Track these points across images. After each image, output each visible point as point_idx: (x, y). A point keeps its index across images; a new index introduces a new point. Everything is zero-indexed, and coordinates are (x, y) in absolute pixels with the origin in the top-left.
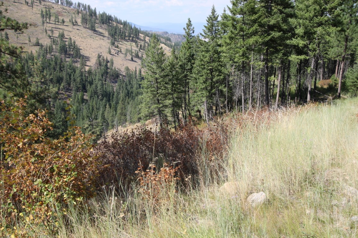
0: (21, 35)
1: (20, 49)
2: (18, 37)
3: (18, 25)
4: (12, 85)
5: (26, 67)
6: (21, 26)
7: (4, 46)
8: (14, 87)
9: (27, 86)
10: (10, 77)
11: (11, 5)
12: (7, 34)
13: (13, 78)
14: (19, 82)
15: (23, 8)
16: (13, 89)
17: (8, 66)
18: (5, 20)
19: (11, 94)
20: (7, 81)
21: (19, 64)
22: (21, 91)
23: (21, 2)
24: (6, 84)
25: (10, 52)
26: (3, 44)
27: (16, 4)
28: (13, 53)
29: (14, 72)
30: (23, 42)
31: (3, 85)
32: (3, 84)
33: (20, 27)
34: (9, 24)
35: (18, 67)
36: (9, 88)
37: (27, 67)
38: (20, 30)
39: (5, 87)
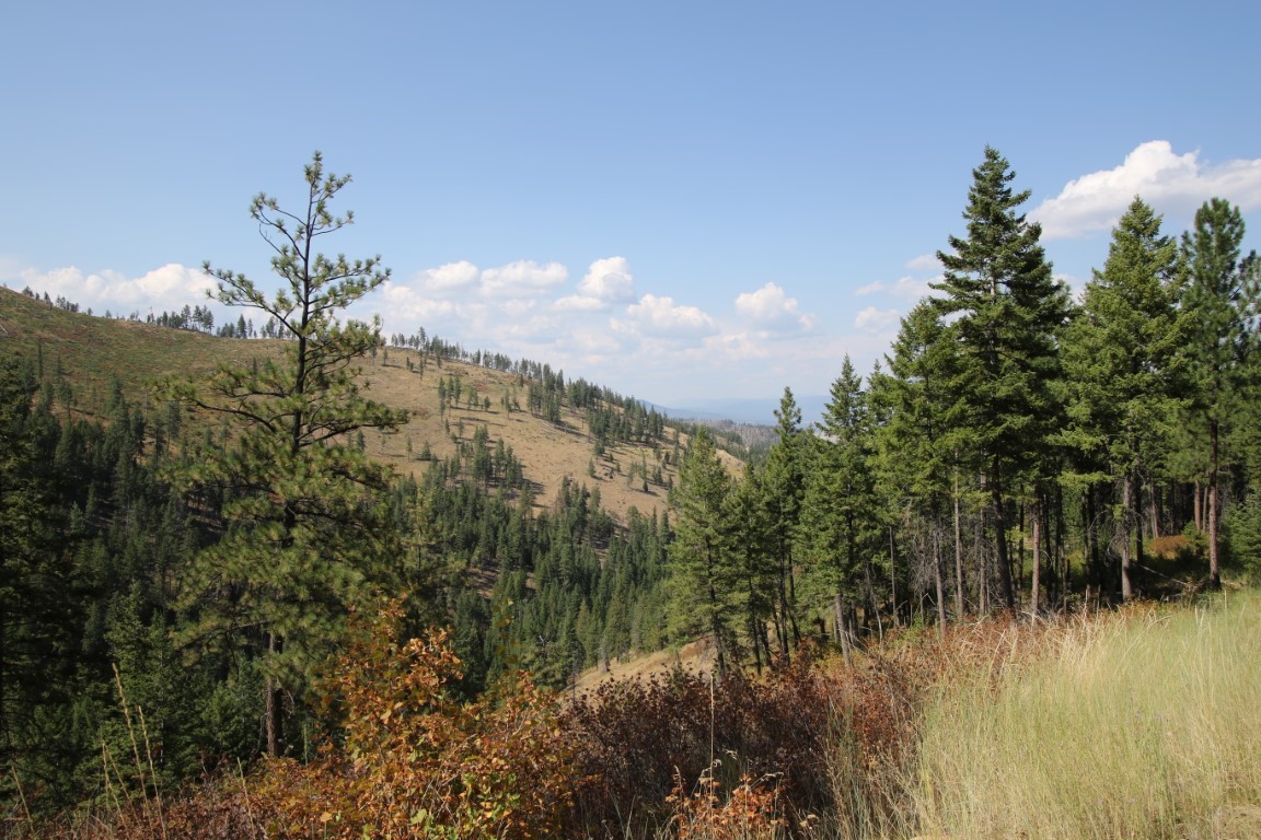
0: (392, 436)
1: (389, 469)
2: (384, 442)
3: (389, 416)
4: (364, 555)
5: (396, 511)
6: (395, 417)
7: (354, 463)
8: (368, 558)
9: (398, 555)
10: (360, 535)
11: (376, 371)
12: (361, 436)
13: (367, 538)
14: (379, 547)
15: (402, 378)
16: (366, 564)
17: (358, 510)
18: (362, 407)
19: (357, 576)
20: (353, 547)
21: (383, 504)
22: (383, 567)
23: (399, 364)
24: (352, 553)
25: (367, 477)
26: (355, 460)
27: (386, 369)
28: (372, 479)
29: (371, 523)
30: (395, 453)
31: (344, 556)
32: (344, 552)
33: (392, 419)
34: (369, 414)
35: (379, 511)
36: (356, 564)
37: (400, 509)
38: (392, 426)
39: (348, 559)
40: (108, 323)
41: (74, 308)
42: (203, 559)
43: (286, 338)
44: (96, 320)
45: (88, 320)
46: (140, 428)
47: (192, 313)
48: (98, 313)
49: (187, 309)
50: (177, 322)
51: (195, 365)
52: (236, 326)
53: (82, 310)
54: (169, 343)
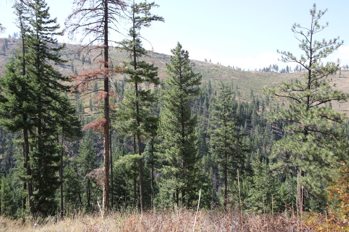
0: (343, 103)
1: (344, 115)
2: (340, 106)
3: (343, 95)
5: (345, 131)
6: (346, 96)
7: (330, 113)
8: (335, 147)
9: (347, 147)
10: (332, 139)
11: (336, 80)
12: (331, 104)
13: (335, 140)
14: (339, 143)
15: (347, 81)
16: (334, 149)
17: (331, 130)
18: (333, 93)
19: (331, 153)
20: (329, 143)
21: (341, 128)
22: (341, 151)
23: (346, 76)
24: (329, 145)
25: (335, 118)
26: (329, 112)
27: (341, 78)
28: (337, 119)
29: (336, 135)
30: (344, 109)
31: (326, 146)
32: (326, 145)
33: (344, 97)
34: (336, 95)
35: (339, 131)
36: (330, 149)
37: (347, 130)
38: (345, 99)
39: (327, 147)
40: (249, 73)
41: (240, 69)
42: (278, 143)
43: (302, 71)
44: (246, 72)
45: (244, 72)
46: (258, 103)
47: (272, 66)
48: (246, 70)
49: (270, 66)
50: (268, 70)
51: (273, 83)
52: (286, 69)
53: (242, 70)
54: (265, 77)
